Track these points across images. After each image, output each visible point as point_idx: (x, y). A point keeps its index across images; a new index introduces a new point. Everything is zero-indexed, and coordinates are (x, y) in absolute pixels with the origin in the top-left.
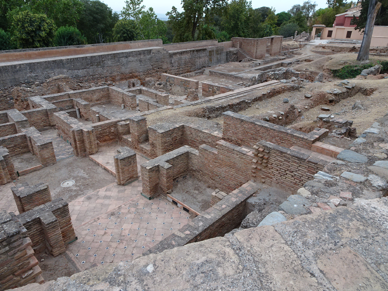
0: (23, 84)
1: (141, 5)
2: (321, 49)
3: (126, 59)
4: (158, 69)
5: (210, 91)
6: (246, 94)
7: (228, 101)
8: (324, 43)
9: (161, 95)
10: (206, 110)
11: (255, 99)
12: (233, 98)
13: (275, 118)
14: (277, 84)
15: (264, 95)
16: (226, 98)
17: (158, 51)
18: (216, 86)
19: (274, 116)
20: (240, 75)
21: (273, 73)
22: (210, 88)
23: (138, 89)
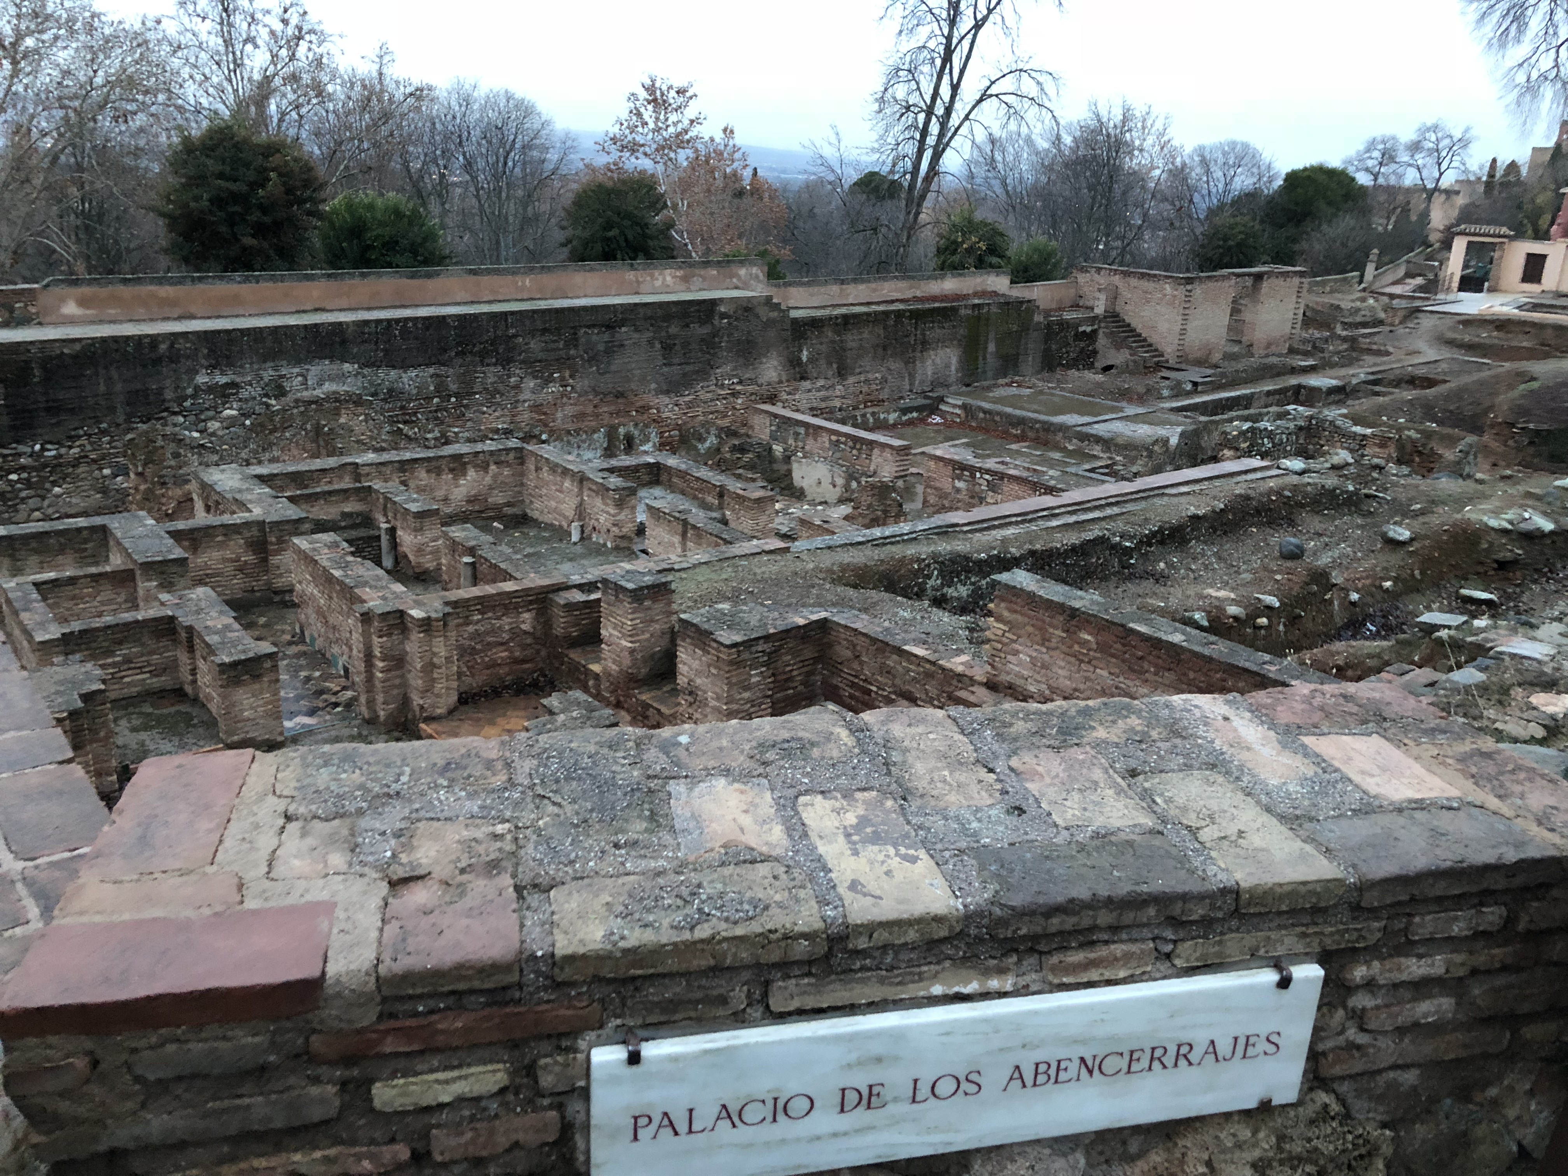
0: (175, 413)
1: (690, 112)
2: (1485, 335)
3: (606, 337)
4: (740, 382)
5: (958, 490)
6: (1116, 510)
7: (1032, 537)
8: (1505, 309)
9: (741, 492)
10: (929, 565)
11: (1154, 534)
12: (1055, 523)
13: (1236, 618)
14: (1259, 475)
15: (1195, 518)
16: (1023, 522)
17: (747, 309)
18: (988, 471)
19: (1233, 610)
20: (1100, 429)
21: (1246, 426)
22: (959, 479)
23: (649, 464)
